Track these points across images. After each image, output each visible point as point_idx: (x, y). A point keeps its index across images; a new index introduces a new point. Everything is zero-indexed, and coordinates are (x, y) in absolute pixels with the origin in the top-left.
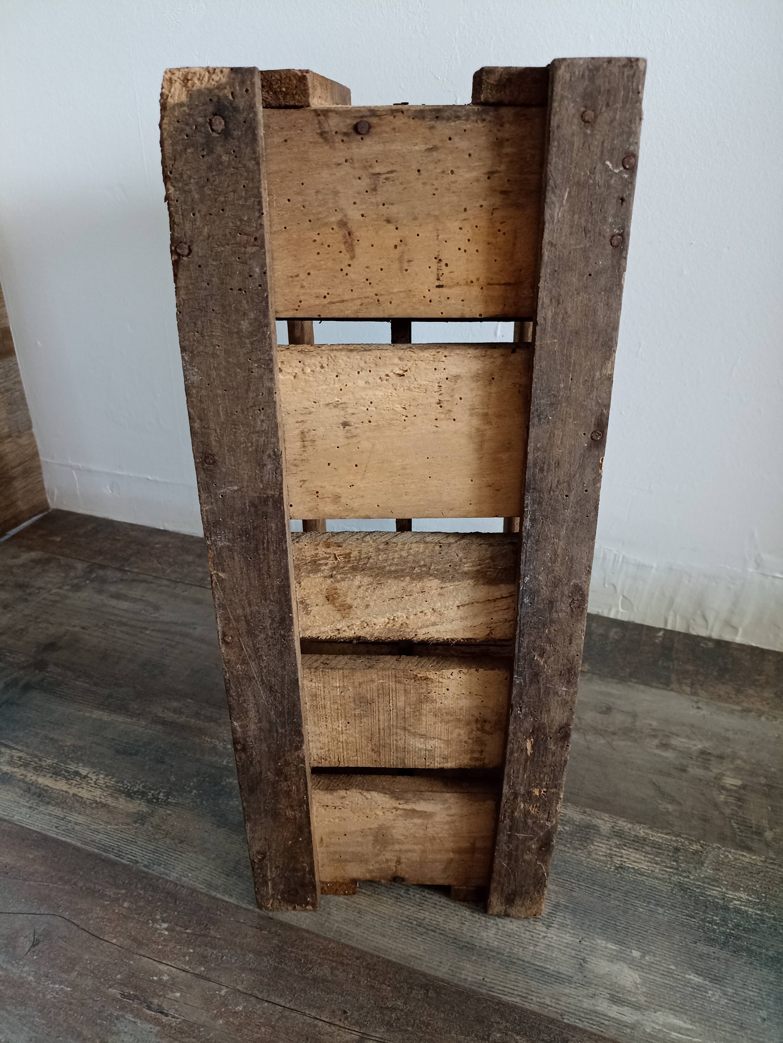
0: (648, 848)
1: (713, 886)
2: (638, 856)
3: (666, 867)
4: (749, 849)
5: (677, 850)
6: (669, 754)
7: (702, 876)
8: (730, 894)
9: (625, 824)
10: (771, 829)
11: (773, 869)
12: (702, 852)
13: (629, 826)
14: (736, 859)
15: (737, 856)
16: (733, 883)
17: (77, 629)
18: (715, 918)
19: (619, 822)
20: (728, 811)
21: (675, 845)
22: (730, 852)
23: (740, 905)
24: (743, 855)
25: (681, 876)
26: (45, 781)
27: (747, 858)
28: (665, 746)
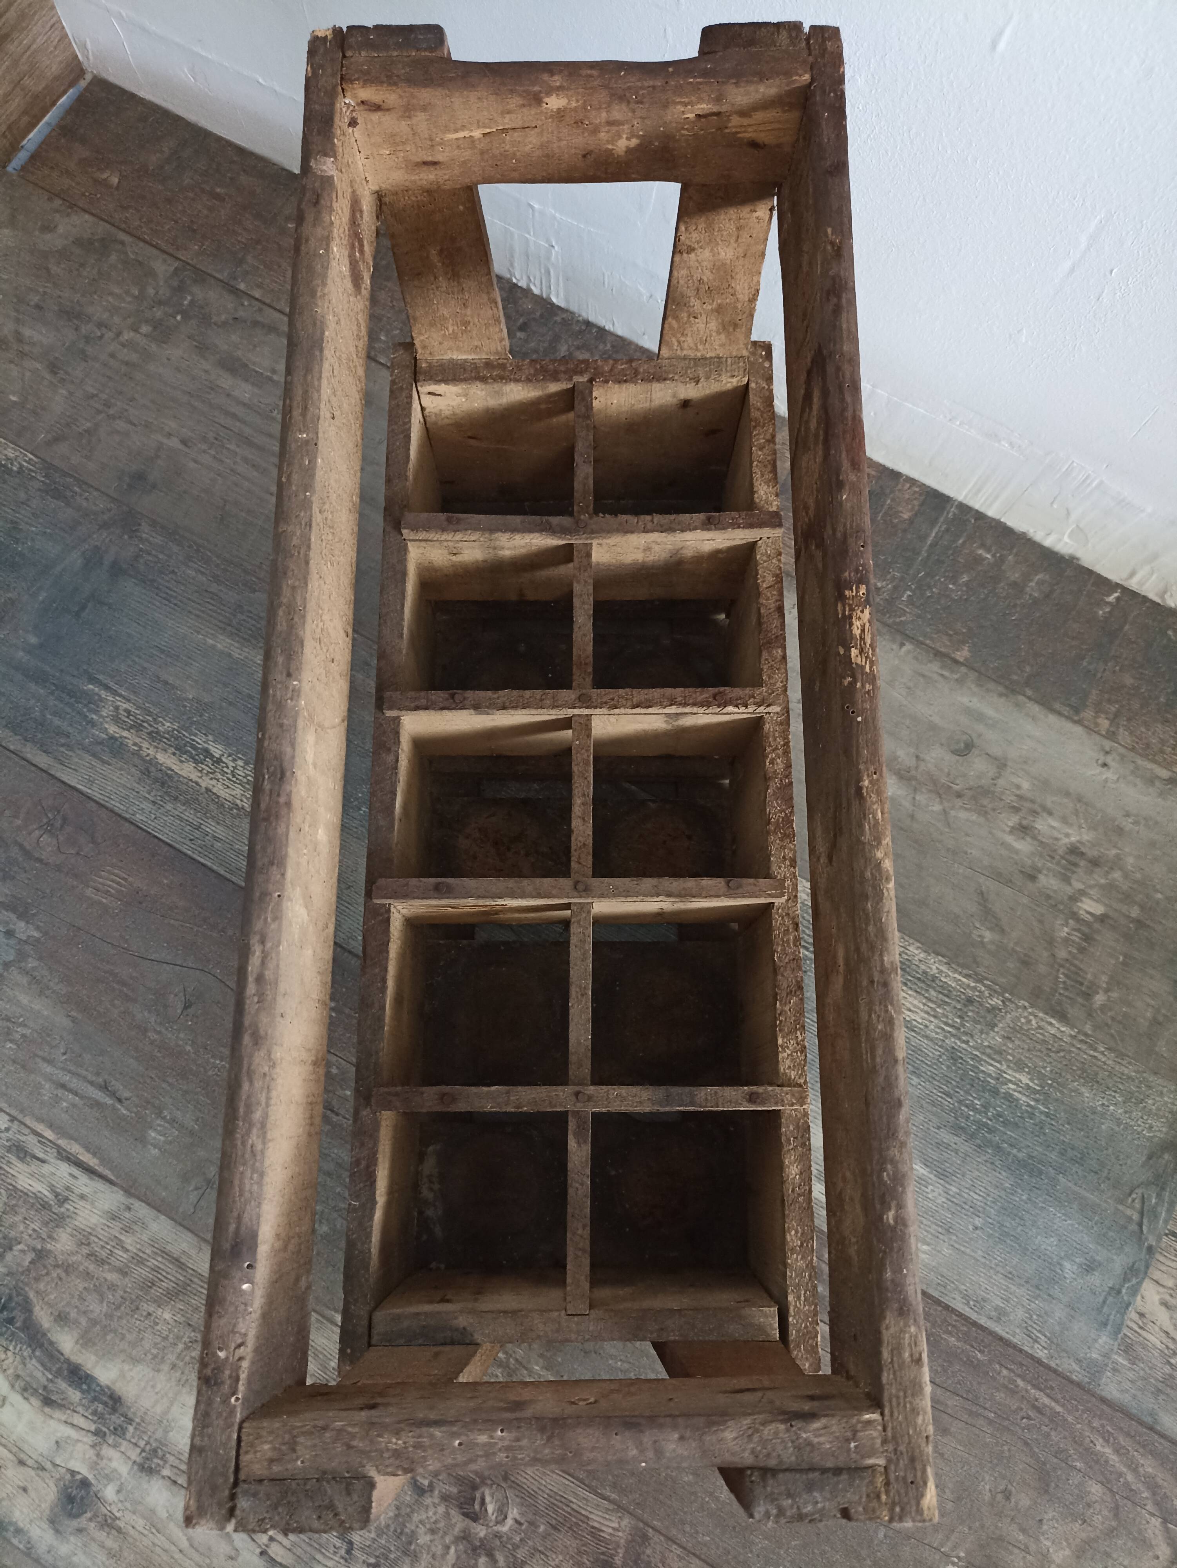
0: (933, 993)
1: (993, 1059)
2: (916, 1002)
3: (946, 1024)
4: (1063, 1017)
5: (970, 1001)
6: (1023, 846)
7: (986, 1044)
8: (1010, 1075)
9: (917, 952)
10: (1107, 991)
11: (1079, 1049)
12: (1000, 1010)
13: (922, 955)
14: (1039, 1027)
15: (1042, 1024)
16: (1020, 1059)
17: (174, 443)
18: (976, 1102)
19: (911, 948)
20: (1062, 954)
21: (970, 993)
22: (1036, 1016)
23: (1015, 1090)
24: (1051, 1024)
25: (959, 1039)
26: (167, 759)
27: (1055, 1027)
28: (1023, 830)
